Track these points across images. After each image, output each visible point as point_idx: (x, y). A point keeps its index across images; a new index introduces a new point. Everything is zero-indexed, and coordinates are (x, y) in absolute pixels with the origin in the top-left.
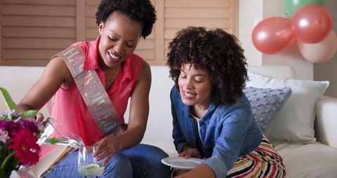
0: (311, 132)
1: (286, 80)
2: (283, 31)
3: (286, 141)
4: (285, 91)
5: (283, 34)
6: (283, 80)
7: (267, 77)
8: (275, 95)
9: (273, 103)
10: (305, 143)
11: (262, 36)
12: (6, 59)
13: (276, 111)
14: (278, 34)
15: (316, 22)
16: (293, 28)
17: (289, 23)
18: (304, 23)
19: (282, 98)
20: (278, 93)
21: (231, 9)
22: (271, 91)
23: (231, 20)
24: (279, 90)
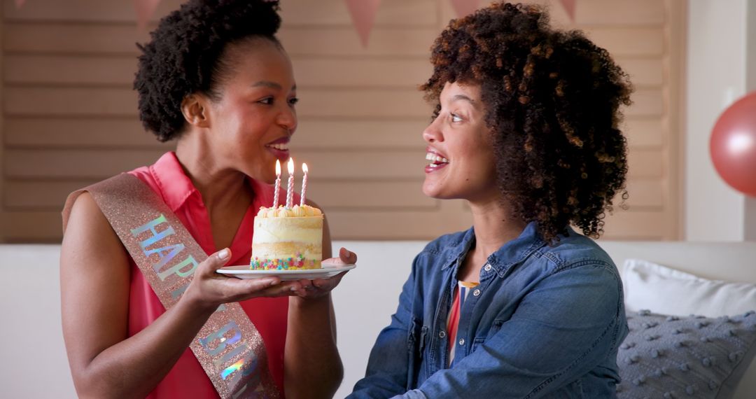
4: (747, 324)
7: (708, 277)
20: (726, 330)
22: (705, 324)
23: (666, 92)
24: (730, 321)
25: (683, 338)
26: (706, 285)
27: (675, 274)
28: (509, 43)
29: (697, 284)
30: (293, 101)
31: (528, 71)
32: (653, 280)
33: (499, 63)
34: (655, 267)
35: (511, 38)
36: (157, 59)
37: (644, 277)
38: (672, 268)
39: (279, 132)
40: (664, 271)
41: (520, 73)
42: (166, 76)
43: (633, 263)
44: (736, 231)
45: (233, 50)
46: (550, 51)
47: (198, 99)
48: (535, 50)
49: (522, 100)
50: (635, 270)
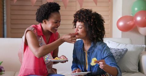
0: (136, 68)
1: (126, 45)
2: (130, 22)
3: (125, 71)
4: (125, 50)
5: (130, 23)
6: (125, 45)
7: (118, 43)
8: (120, 52)
9: (119, 55)
10: (133, 72)
11: (121, 24)
12: (12, 33)
13: (120, 58)
14: (128, 23)
15: (144, 18)
16: (134, 21)
17: (132, 18)
18: (139, 18)
19: (123, 53)
20: (121, 50)
21: (110, 12)
22: (119, 50)
23: (110, 16)
24: (122, 49)
25: (115, 51)
26: (118, 44)
27: (114, 42)
28: (89, 16)
29: (117, 44)
30: (60, 21)
31: (92, 20)
32: (110, 43)
33: (88, 20)
34: (111, 41)
35: (89, 15)
36: (40, 13)
37: (109, 43)
38: (113, 41)
39: (57, 27)
40: (112, 42)
41: (91, 21)
42: (41, 16)
43: (107, 41)
44: (120, 36)
45: (52, 14)
46: (95, 17)
47: (45, 20)
48: (93, 17)
49: (92, 25)
50: (108, 42)
